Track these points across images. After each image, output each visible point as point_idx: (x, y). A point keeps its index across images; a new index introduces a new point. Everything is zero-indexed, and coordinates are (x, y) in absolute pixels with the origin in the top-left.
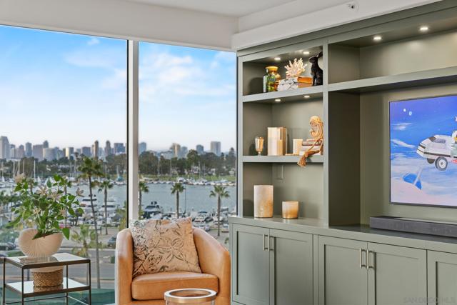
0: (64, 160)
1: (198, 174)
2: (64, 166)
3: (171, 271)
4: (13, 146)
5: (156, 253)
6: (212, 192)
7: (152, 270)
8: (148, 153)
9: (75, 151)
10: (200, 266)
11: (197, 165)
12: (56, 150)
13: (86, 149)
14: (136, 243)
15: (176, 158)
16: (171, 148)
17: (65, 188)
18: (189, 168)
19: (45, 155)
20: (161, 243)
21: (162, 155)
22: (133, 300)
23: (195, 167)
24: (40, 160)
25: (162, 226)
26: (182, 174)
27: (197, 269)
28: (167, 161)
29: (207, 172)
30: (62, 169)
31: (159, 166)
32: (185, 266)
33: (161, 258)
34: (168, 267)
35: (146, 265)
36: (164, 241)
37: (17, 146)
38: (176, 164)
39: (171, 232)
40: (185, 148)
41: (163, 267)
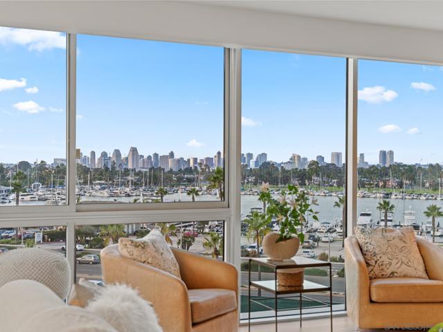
0: (189, 170)
1: (319, 185)
2: (189, 176)
3: (400, 277)
4: (142, 156)
5: (385, 259)
6: (336, 202)
7: (383, 275)
8: (269, 163)
9: (198, 161)
10: (427, 273)
11: (318, 175)
12: (180, 161)
13: (209, 160)
14: (365, 249)
15: (297, 169)
16: (291, 159)
17: (193, 198)
18: (310, 179)
19: (170, 165)
20: (389, 250)
21: (282, 165)
22: (371, 301)
23: (316, 178)
24: (166, 171)
25: (388, 234)
26: (303, 184)
27: (425, 275)
28: (288, 171)
29: (328, 183)
30: (187, 178)
31: (280, 176)
32: (414, 273)
33: (391, 264)
34: (397, 273)
35: (377, 270)
36: (391, 249)
37: (145, 157)
38: (296, 175)
39: (397, 240)
40: (305, 159)
41: (393, 273)
